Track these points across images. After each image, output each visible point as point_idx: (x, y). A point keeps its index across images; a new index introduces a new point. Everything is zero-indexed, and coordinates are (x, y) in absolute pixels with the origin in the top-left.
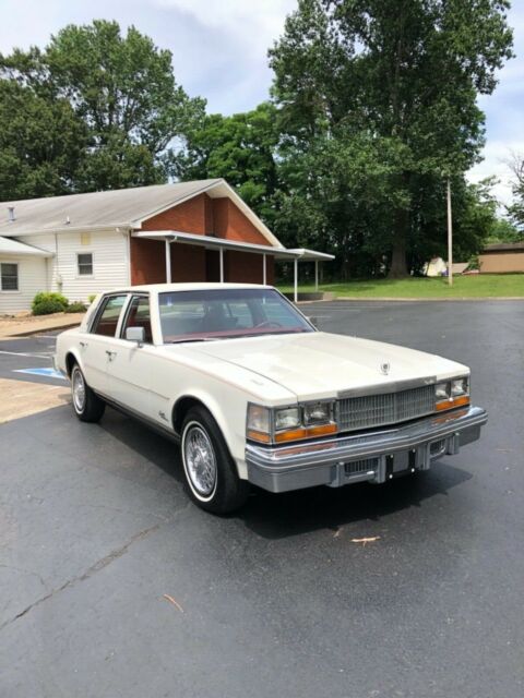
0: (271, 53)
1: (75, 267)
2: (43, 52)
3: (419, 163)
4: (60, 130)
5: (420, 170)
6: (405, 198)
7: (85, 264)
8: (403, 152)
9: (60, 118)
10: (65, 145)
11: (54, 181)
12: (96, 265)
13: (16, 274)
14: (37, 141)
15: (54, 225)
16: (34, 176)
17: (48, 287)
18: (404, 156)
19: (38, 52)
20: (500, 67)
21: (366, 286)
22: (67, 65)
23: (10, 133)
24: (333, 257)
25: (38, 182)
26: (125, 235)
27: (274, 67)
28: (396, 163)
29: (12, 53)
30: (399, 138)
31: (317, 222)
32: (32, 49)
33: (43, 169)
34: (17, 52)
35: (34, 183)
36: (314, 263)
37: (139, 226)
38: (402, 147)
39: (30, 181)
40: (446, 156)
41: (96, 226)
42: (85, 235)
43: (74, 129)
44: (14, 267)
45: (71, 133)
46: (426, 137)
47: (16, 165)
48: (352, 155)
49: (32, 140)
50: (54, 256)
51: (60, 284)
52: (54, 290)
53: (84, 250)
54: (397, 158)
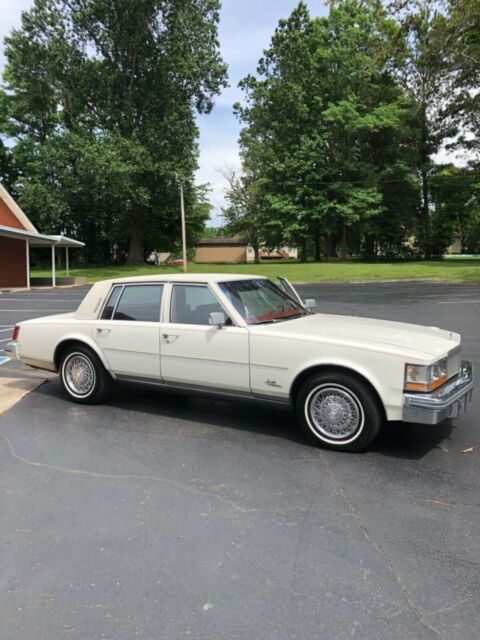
0: (7, 41)
3: (156, 165)
5: (158, 171)
6: (145, 196)
8: (143, 154)
18: (144, 157)
20: (219, 94)
21: (110, 272)
24: (84, 244)
27: (9, 56)
28: (138, 163)
30: (138, 142)
31: (60, 211)
36: (64, 249)
38: (142, 149)
40: (179, 161)
46: (162, 144)
48: (98, 151)
54: (138, 159)
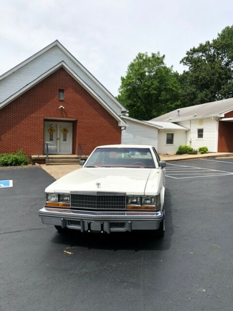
1: (196, 135)
2: (211, 42)
4: (213, 74)
7: (200, 133)
9: (214, 69)
10: (215, 81)
11: (209, 97)
12: (204, 134)
13: (173, 137)
14: (203, 81)
15: (191, 117)
16: (200, 95)
17: (186, 143)
19: (209, 42)
22: (221, 45)
23: (193, 79)
25: (202, 98)
26: (217, 120)
29: (199, 46)
32: (206, 42)
33: (204, 92)
34: (201, 45)
35: (200, 99)
37: (223, 116)
39: (199, 98)
41: (204, 117)
42: (201, 121)
43: (220, 73)
44: (173, 135)
45: (218, 75)
47: (194, 92)
49: (201, 81)
50: (189, 130)
51: (191, 142)
52: (188, 145)
53: (200, 127)
